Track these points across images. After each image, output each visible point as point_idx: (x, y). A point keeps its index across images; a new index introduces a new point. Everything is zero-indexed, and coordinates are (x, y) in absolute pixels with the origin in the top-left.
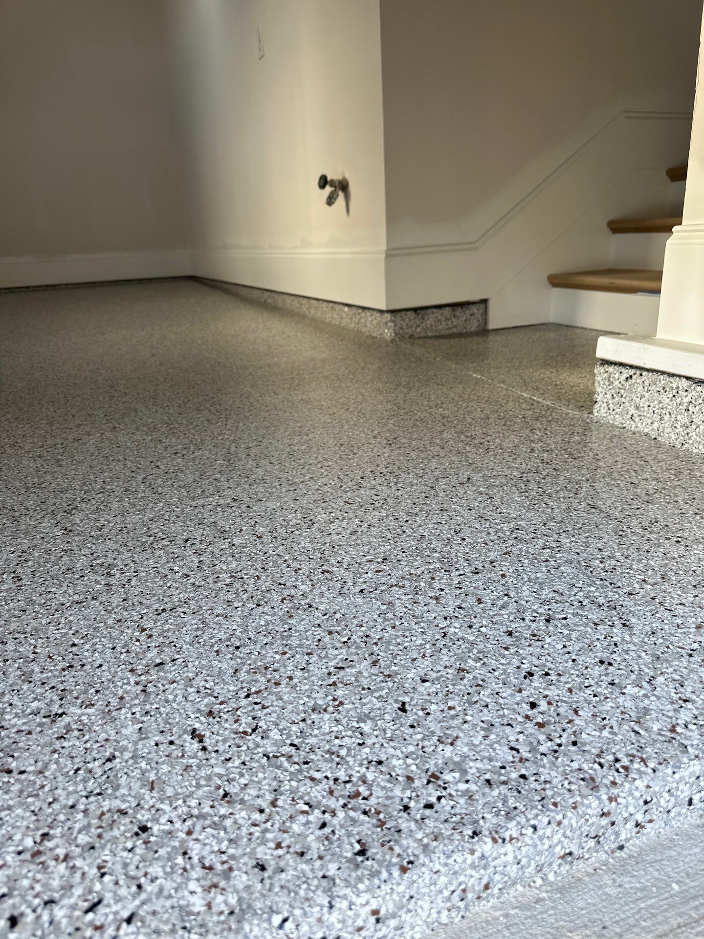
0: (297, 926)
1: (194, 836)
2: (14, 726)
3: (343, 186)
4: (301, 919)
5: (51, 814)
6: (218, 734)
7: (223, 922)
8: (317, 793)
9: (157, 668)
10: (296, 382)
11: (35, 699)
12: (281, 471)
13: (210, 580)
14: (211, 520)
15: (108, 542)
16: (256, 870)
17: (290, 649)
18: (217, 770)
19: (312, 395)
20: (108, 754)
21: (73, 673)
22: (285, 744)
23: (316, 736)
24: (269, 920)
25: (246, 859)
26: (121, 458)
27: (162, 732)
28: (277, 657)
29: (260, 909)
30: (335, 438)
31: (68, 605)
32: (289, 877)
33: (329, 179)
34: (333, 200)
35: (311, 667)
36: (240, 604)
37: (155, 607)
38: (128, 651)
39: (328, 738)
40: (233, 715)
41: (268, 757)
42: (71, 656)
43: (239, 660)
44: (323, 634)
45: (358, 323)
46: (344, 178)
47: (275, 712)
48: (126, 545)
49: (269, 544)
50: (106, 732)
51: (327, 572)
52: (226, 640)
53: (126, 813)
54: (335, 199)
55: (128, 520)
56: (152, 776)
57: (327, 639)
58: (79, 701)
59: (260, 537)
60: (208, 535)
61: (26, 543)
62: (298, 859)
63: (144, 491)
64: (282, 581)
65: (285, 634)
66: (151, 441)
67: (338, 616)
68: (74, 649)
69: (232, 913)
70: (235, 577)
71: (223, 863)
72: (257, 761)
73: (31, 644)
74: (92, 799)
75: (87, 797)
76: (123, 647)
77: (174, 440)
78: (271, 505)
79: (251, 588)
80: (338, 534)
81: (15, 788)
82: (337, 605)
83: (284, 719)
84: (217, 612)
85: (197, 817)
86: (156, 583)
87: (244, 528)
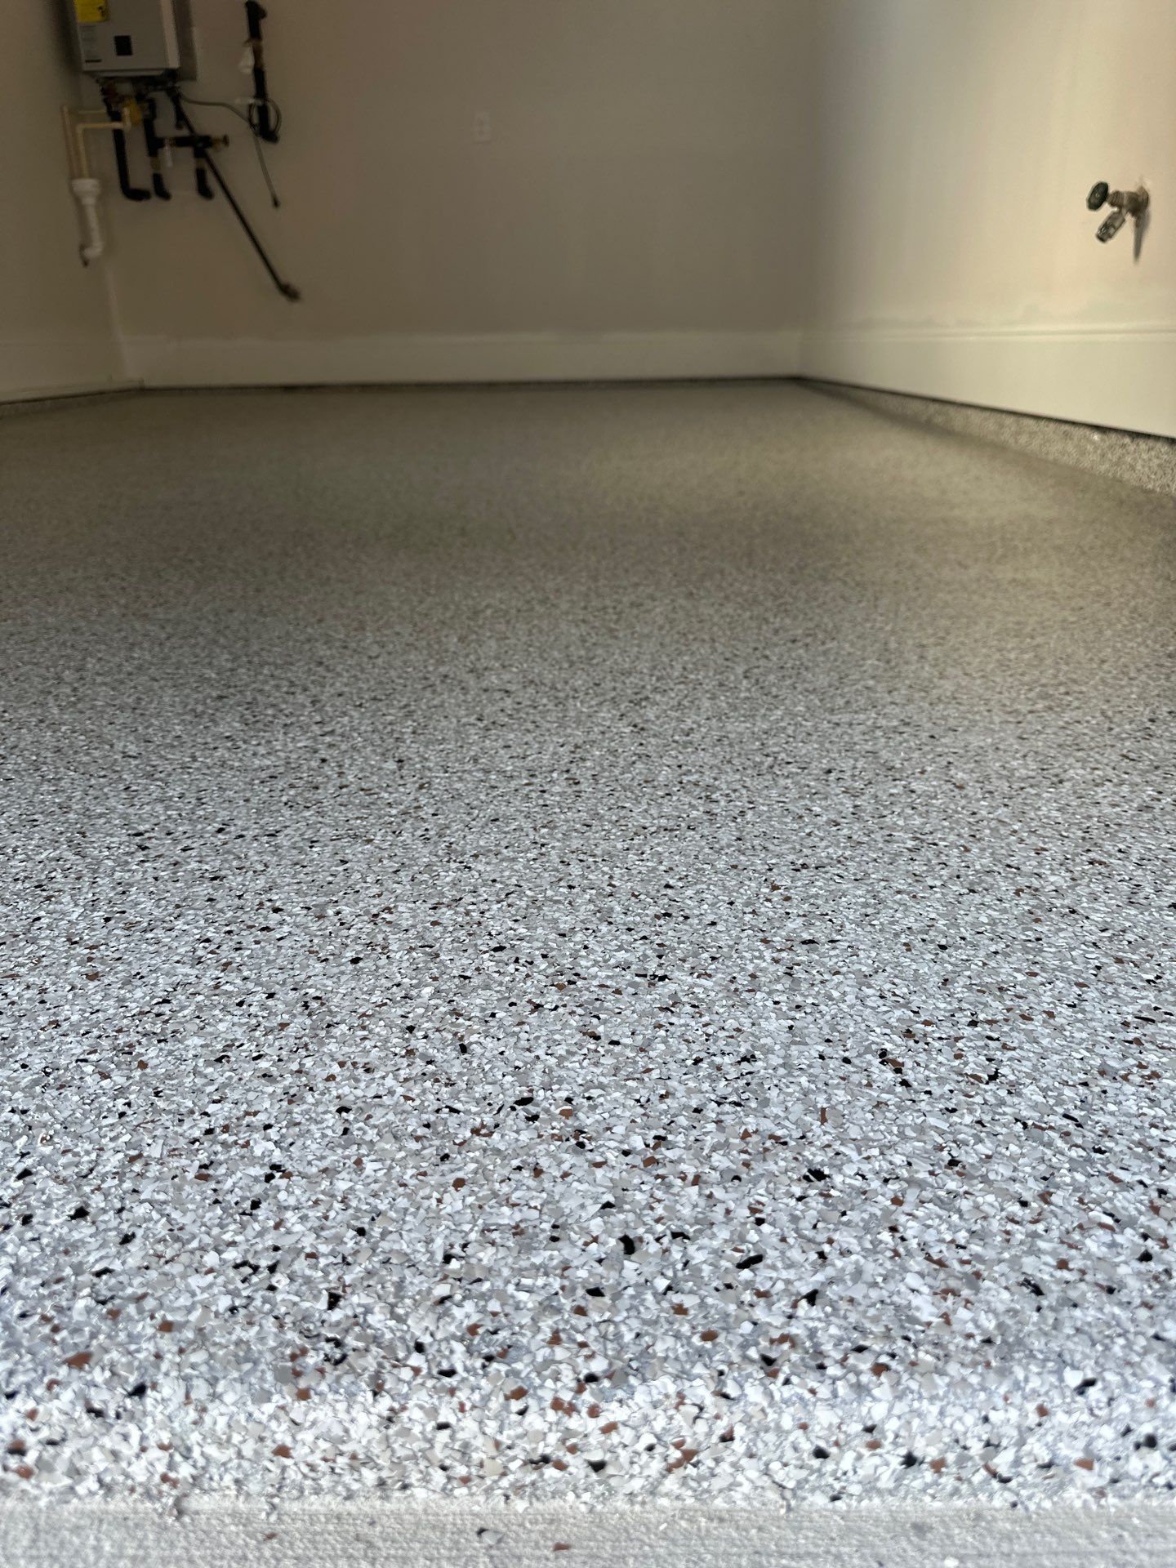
0: (1111, 1400)
1: (906, 1208)
2: (595, 977)
3: (1137, 205)
4: (1117, 1391)
5: (666, 1112)
6: (926, 1067)
7: (974, 1351)
8: (1127, 1203)
9: (805, 947)
10: (1000, 551)
11: (620, 948)
12: (987, 689)
13: (878, 836)
14: (868, 748)
15: (702, 754)
16: (1026, 1290)
17: (1043, 970)
18: (932, 1121)
19: (1034, 574)
20: (743, 1050)
21: (672, 925)
22: (1055, 1113)
23: (1112, 1114)
24: (1059, 1373)
25: (1003, 1268)
26: (706, 637)
27: (828, 1041)
28: (1020, 977)
29: (1041, 1352)
30: (1088, 649)
31: (653, 829)
32: (1089, 1319)
33: (1111, 190)
34: (1112, 230)
35: (1088, 1006)
36: (938, 883)
37: (791, 858)
38: (754, 912)
39: (1136, 1122)
40: (952, 1046)
41: (1025, 1126)
42: (666, 900)
43: (950, 968)
44: (1104, 960)
45: (1117, 464)
46: (1142, 188)
47: (1028, 1059)
48: (729, 762)
49: (978, 800)
50: (736, 1018)
51: (1101, 863)
52: (920, 932)
53: (785, 1143)
54: (1116, 229)
55: (729, 727)
56: (821, 1102)
57: (1114, 968)
58: (687, 966)
59: (961, 788)
60: (864, 769)
61: (579, 736)
62: (1104, 1296)
63: (748, 690)
64: (1014, 861)
65: (1030, 945)
66: (751, 618)
67: (1130, 936)
68: (669, 892)
69: (988, 1341)
70: (922, 841)
71: (963, 1262)
72: (1004, 1125)
73: (604, 873)
74: (727, 1108)
75: (719, 1104)
76: (747, 904)
77: (788, 621)
78: (976, 741)
79: (954, 862)
80: (1114, 806)
81: (608, 1061)
82: (1126, 919)
83: (1046, 1072)
84: (896, 886)
85: (906, 1180)
86: (786, 824)
87: (929, 769)
